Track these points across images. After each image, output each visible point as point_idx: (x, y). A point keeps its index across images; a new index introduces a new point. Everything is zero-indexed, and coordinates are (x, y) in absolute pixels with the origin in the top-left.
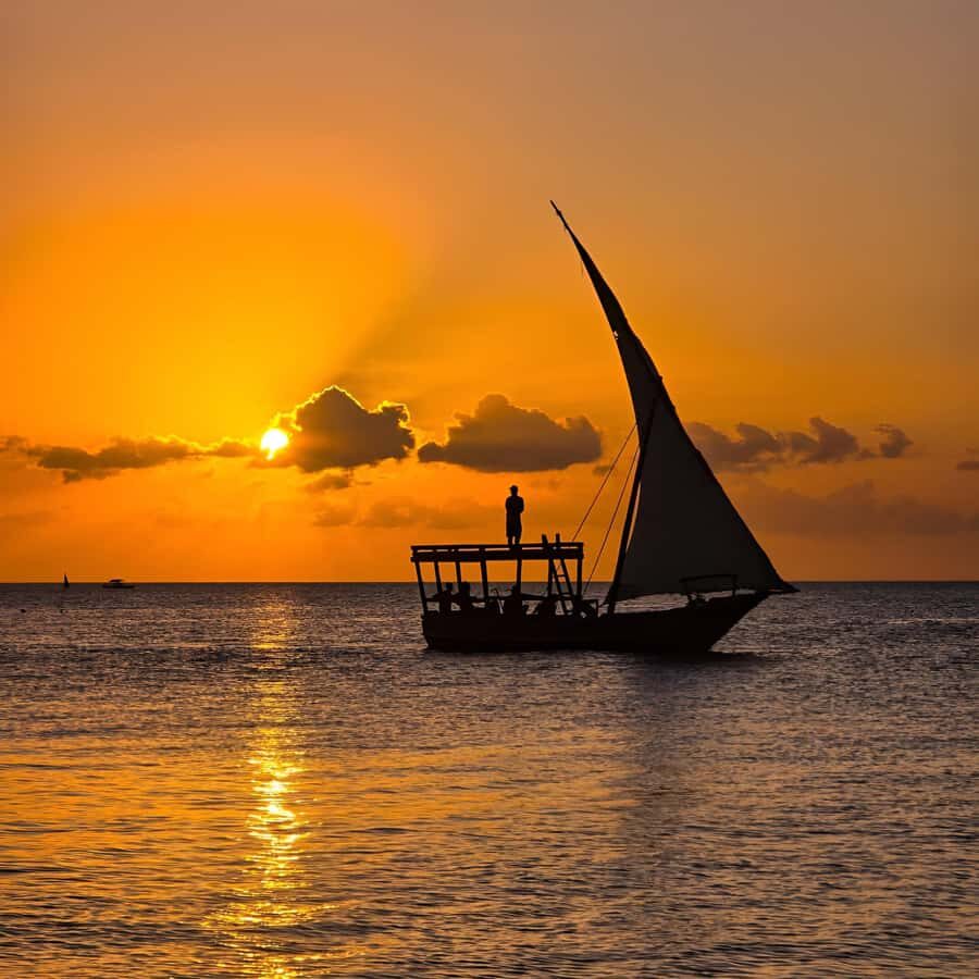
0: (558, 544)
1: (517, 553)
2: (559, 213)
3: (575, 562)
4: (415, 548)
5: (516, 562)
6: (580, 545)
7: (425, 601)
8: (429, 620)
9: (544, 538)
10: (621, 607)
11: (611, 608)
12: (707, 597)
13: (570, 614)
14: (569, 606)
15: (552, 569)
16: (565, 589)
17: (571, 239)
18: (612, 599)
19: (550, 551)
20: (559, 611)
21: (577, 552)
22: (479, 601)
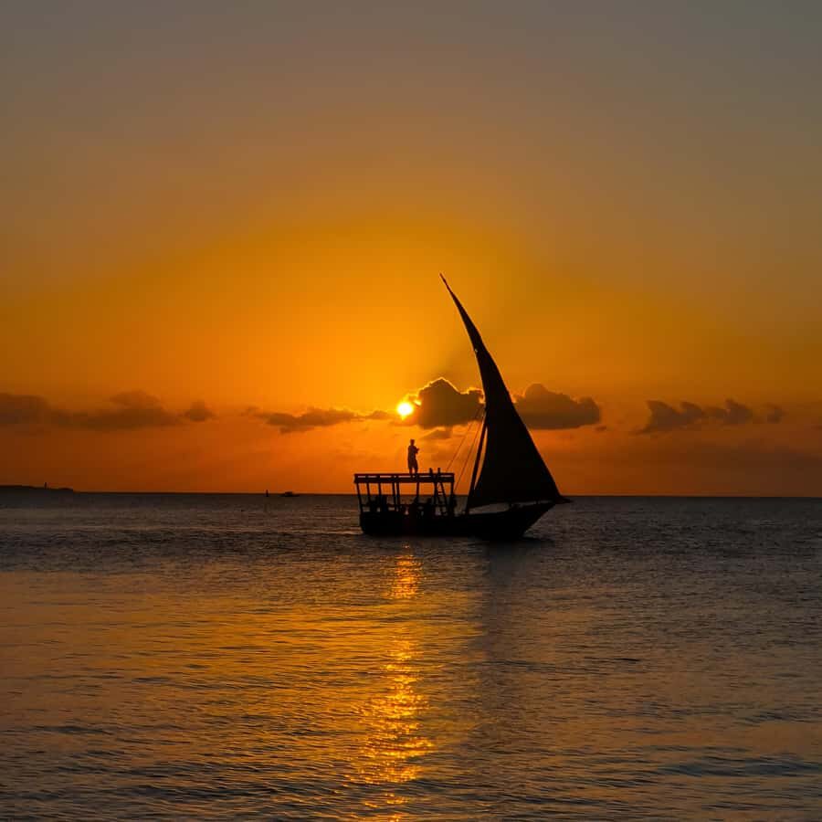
0: (439, 474)
1: (417, 478)
2: (444, 281)
3: (449, 484)
4: (356, 475)
5: (416, 484)
6: (453, 474)
7: (361, 506)
8: (363, 516)
9: (431, 470)
10: (473, 511)
11: (467, 510)
12: (522, 505)
13: (446, 514)
14: (444, 509)
15: (436, 488)
16: (442, 499)
17: (450, 297)
18: (470, 505)
19: (435, 478)
20: (438, 512)
21: (451, 479)
22: (391, 506)
